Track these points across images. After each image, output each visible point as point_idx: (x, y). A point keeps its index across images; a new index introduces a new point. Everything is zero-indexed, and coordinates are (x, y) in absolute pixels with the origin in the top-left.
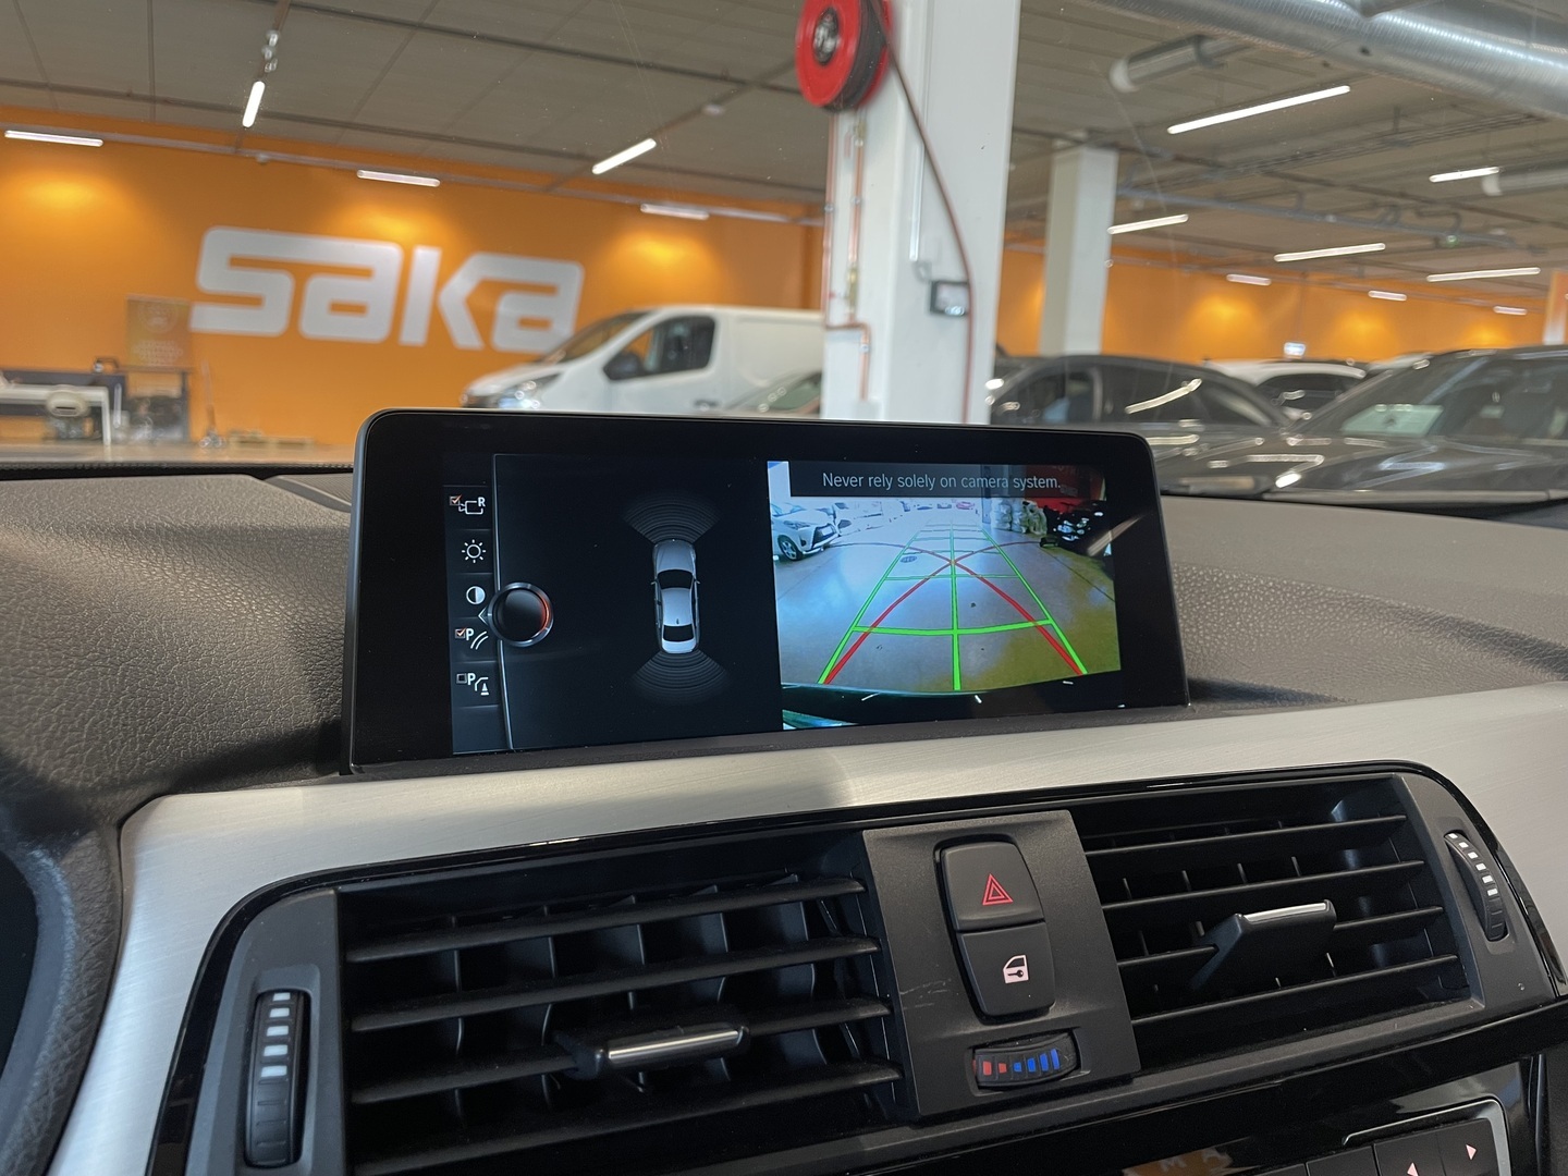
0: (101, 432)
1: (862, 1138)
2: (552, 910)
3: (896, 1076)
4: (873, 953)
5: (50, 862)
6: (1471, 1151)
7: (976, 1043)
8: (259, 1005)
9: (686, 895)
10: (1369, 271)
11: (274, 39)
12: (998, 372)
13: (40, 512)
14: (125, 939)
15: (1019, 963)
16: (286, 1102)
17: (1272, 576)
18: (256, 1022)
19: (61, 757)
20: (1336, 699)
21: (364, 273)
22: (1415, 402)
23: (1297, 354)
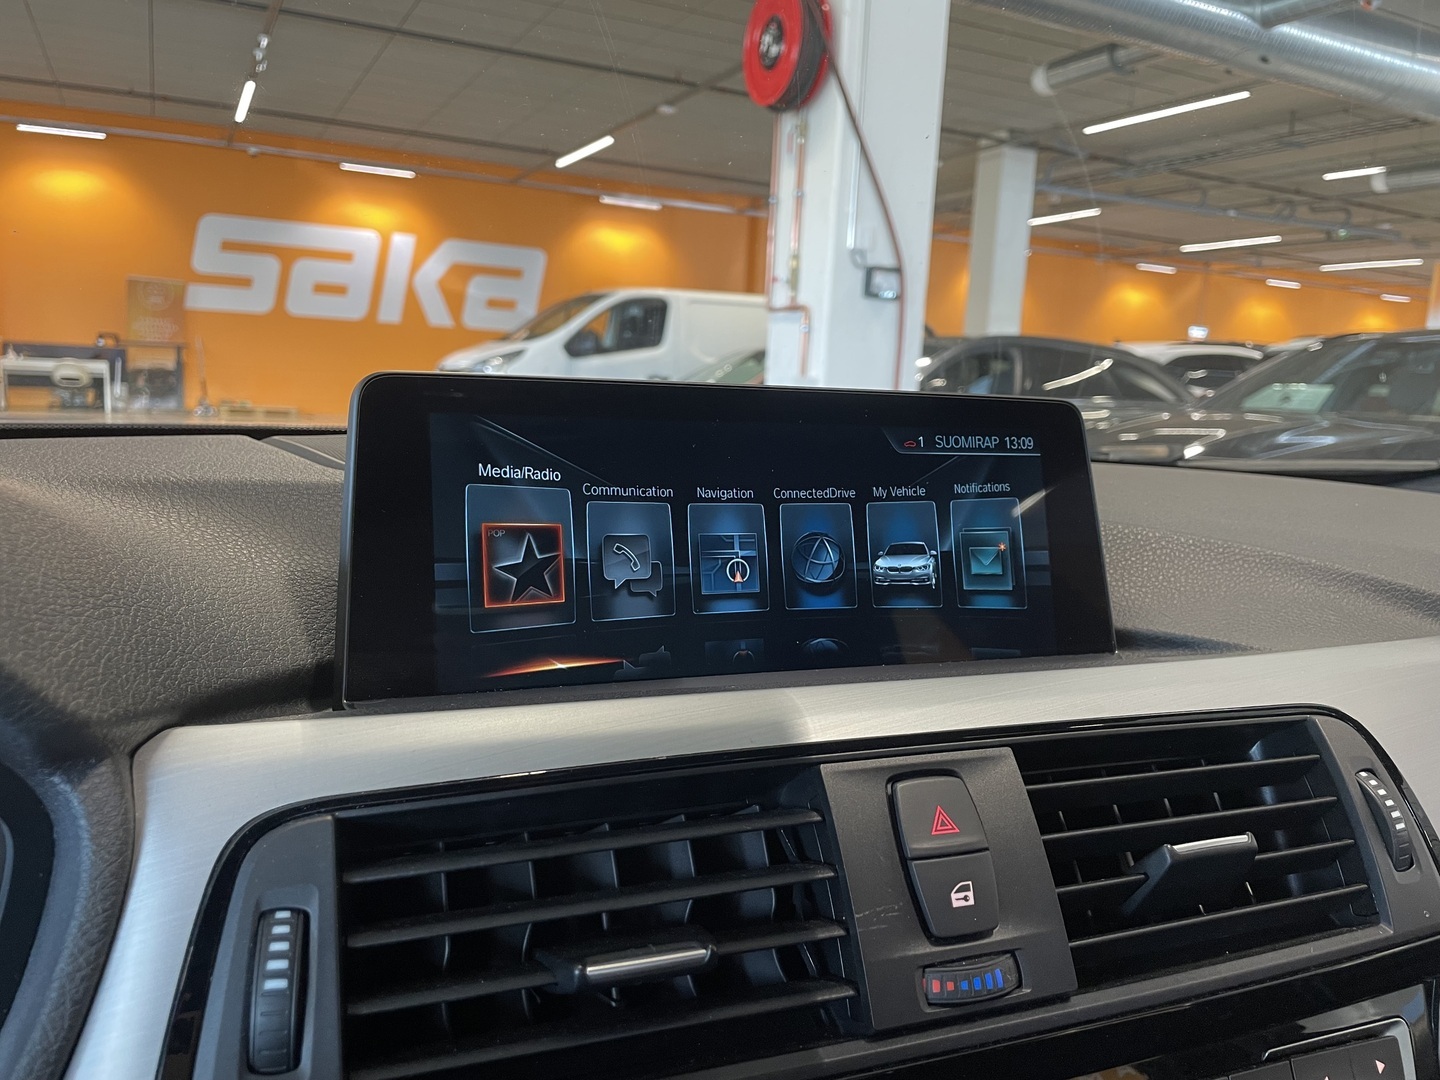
0: (103, 402)
1: (820, 1050)
2: (532, 836)
3: (851, 993)
4: (829, 878)
5: (65, 787)
6: (1380, 1066)
7: (927, 963)
8: (262, 922)
9: (656, 823)
10: (1267, 261)
11: (264, 42)
12: (927, 351)
13: (55, 466)
14: (137, 860)
15: (965, 889)
16: (287, 1012)
17: (1191, 534)
18: (259, 938)
19: (79, 690)
20: (1252, 648)
21: (346, 257)
22: (1308, 381)
23: (1200, 337)
